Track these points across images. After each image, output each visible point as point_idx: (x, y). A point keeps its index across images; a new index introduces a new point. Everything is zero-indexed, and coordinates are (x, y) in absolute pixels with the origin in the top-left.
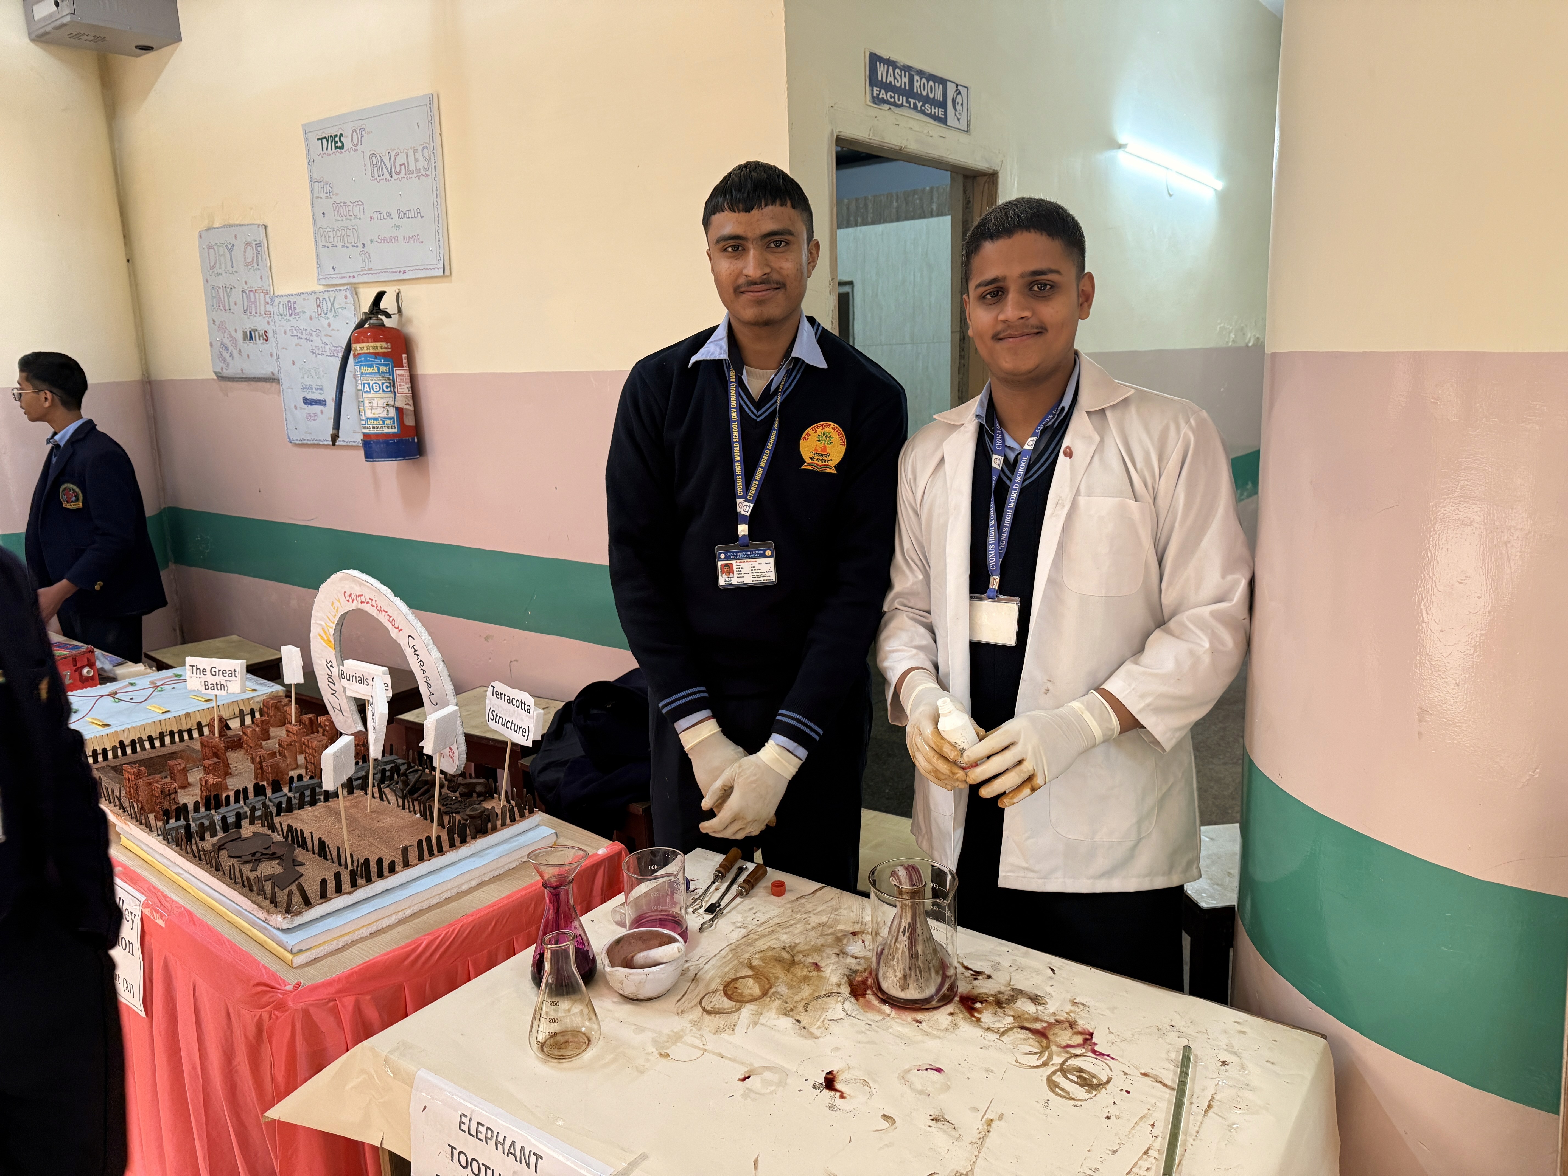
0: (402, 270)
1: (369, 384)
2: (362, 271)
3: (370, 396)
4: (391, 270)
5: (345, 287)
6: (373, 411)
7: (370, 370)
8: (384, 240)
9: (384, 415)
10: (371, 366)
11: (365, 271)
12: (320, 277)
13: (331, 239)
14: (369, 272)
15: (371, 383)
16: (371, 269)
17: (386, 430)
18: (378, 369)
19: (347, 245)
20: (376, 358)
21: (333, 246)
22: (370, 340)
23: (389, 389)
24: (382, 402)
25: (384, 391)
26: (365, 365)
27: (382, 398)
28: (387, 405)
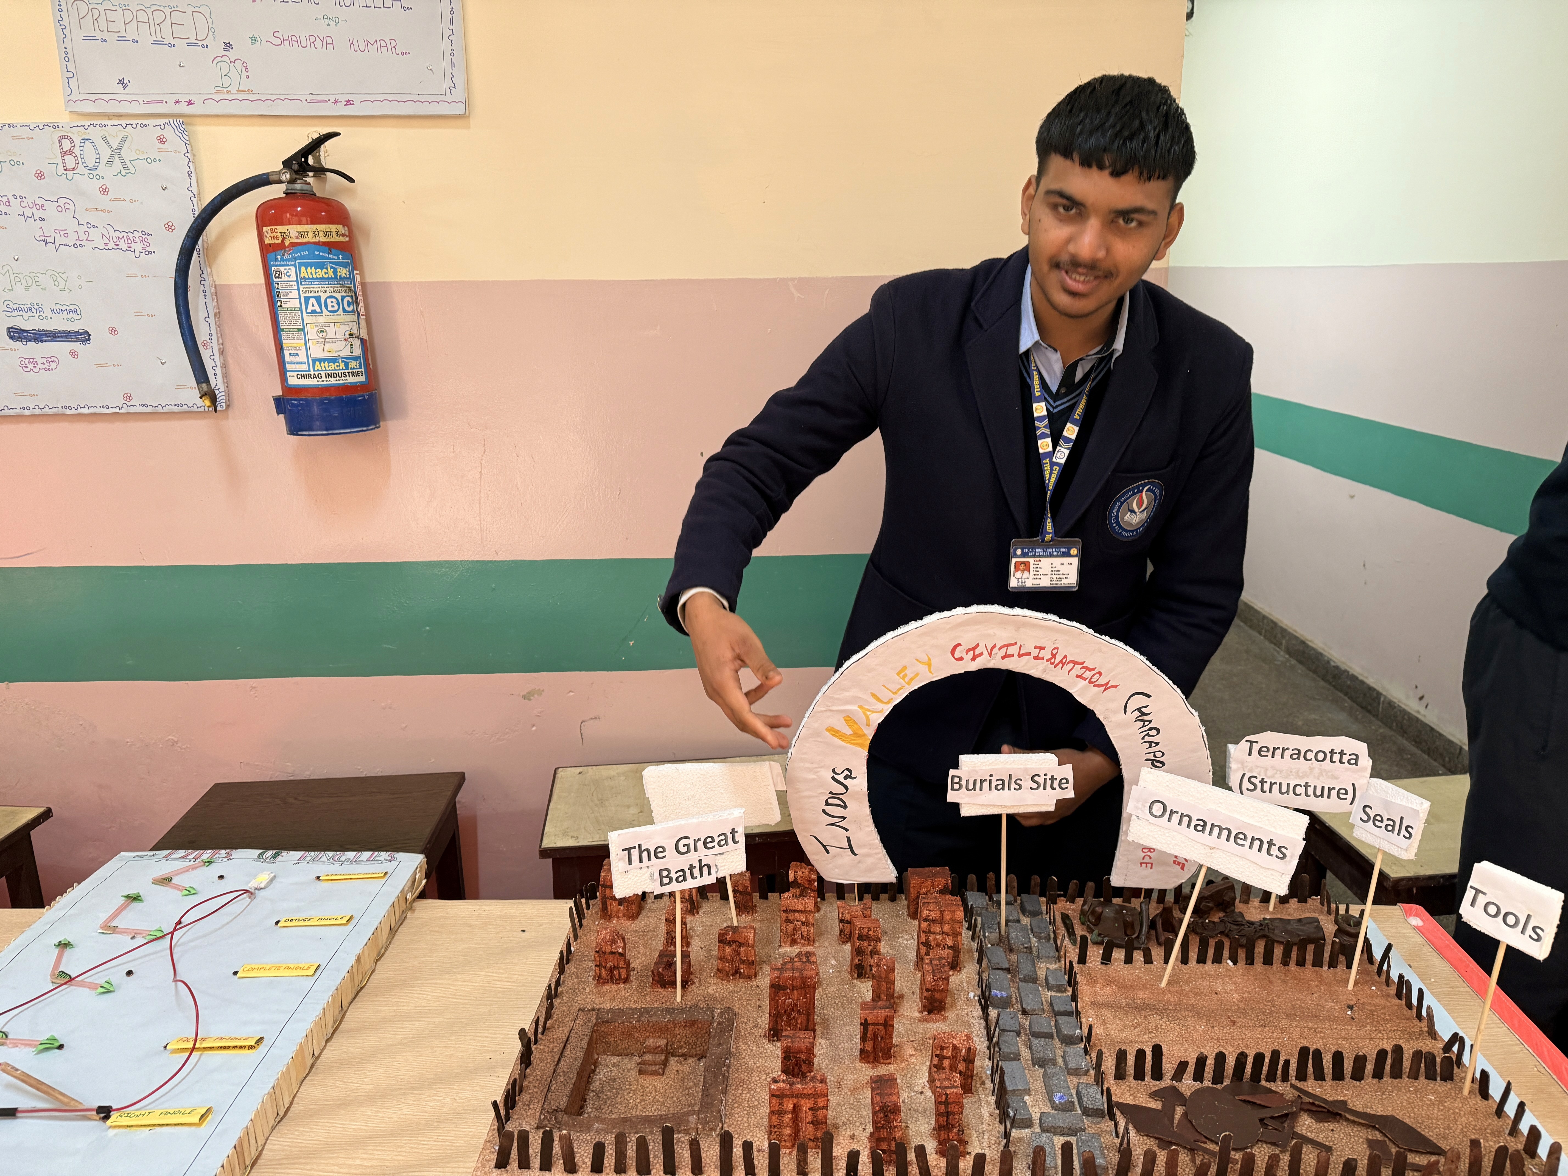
0: (343, 99)
1: (318, 299)
2: (217, 93)
3: (321, 319)
4: (309, 98)
5: (161, 121)
6: (327, 346)
7: (320, 273)
8: (292, 40)
9: (346, 352)
10: (321, 266)
11: (229, 92)
12: (74, 97)
13: (119, 26)
14: (241, 97)
15: (323, 296)
16: (250, 92)
17: (351, 380)
18: (335, 272)
19: (169, 39)
20: (330, 252)
21: (122, 39)
22: (304, 219)
23: (352, 307)
24: (343, 331)
25: (344, 311)
26: (311, 265)
27: (343, 323)
28: (351, 335)
